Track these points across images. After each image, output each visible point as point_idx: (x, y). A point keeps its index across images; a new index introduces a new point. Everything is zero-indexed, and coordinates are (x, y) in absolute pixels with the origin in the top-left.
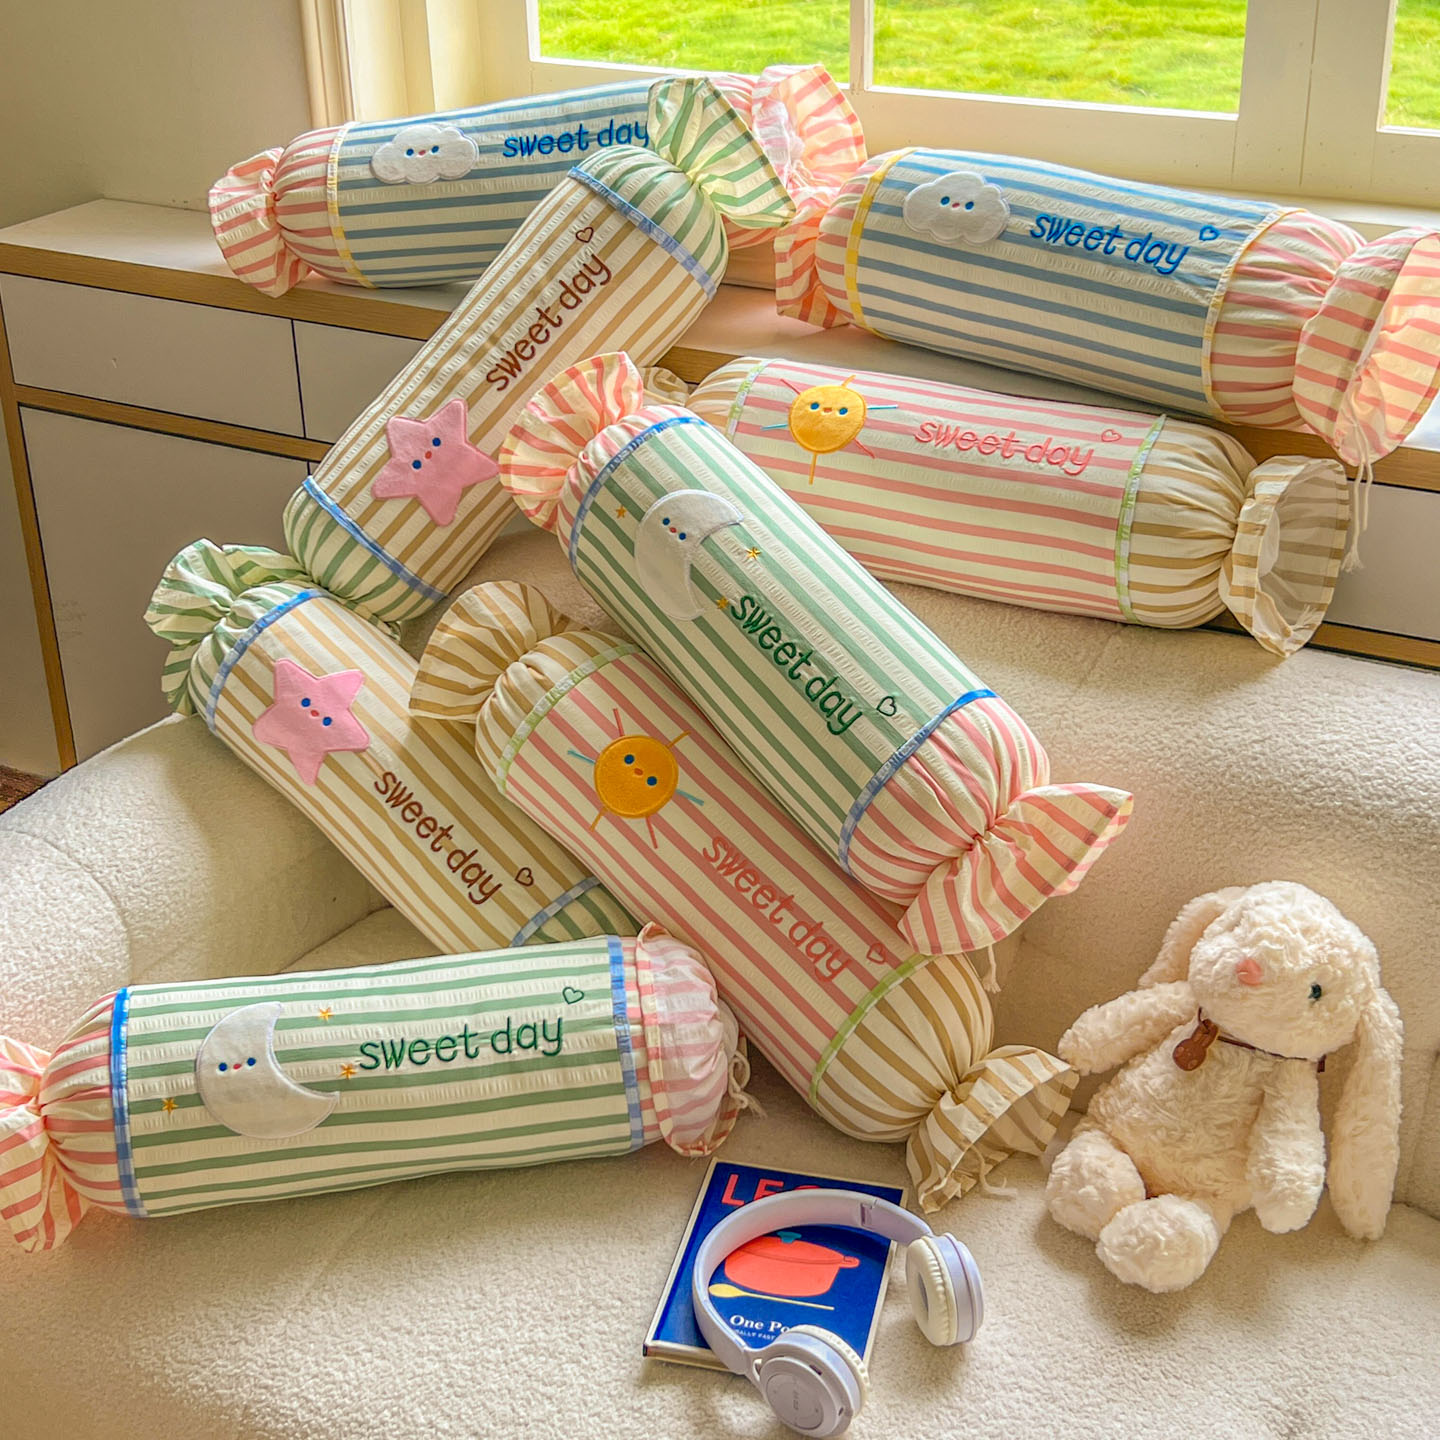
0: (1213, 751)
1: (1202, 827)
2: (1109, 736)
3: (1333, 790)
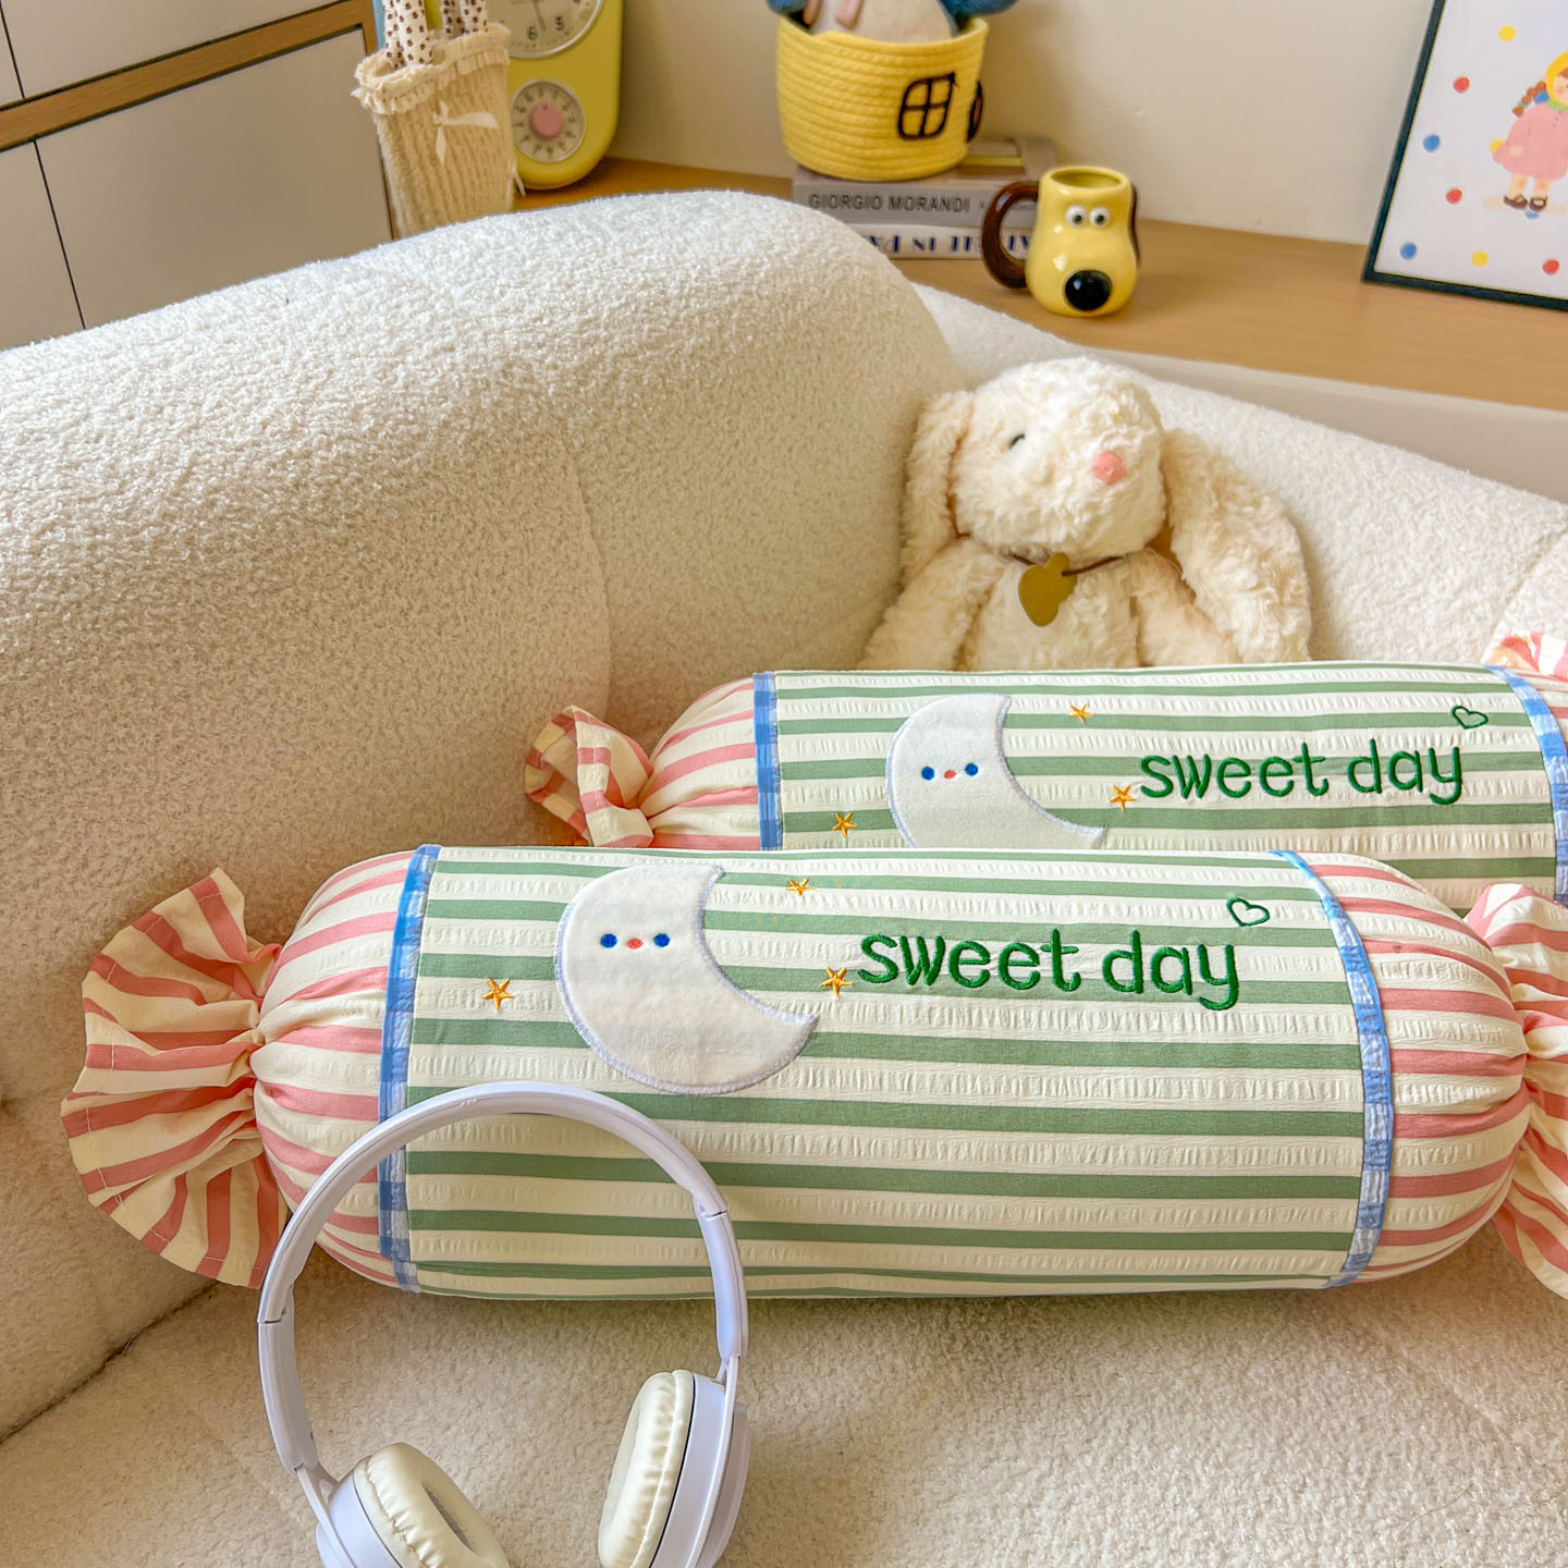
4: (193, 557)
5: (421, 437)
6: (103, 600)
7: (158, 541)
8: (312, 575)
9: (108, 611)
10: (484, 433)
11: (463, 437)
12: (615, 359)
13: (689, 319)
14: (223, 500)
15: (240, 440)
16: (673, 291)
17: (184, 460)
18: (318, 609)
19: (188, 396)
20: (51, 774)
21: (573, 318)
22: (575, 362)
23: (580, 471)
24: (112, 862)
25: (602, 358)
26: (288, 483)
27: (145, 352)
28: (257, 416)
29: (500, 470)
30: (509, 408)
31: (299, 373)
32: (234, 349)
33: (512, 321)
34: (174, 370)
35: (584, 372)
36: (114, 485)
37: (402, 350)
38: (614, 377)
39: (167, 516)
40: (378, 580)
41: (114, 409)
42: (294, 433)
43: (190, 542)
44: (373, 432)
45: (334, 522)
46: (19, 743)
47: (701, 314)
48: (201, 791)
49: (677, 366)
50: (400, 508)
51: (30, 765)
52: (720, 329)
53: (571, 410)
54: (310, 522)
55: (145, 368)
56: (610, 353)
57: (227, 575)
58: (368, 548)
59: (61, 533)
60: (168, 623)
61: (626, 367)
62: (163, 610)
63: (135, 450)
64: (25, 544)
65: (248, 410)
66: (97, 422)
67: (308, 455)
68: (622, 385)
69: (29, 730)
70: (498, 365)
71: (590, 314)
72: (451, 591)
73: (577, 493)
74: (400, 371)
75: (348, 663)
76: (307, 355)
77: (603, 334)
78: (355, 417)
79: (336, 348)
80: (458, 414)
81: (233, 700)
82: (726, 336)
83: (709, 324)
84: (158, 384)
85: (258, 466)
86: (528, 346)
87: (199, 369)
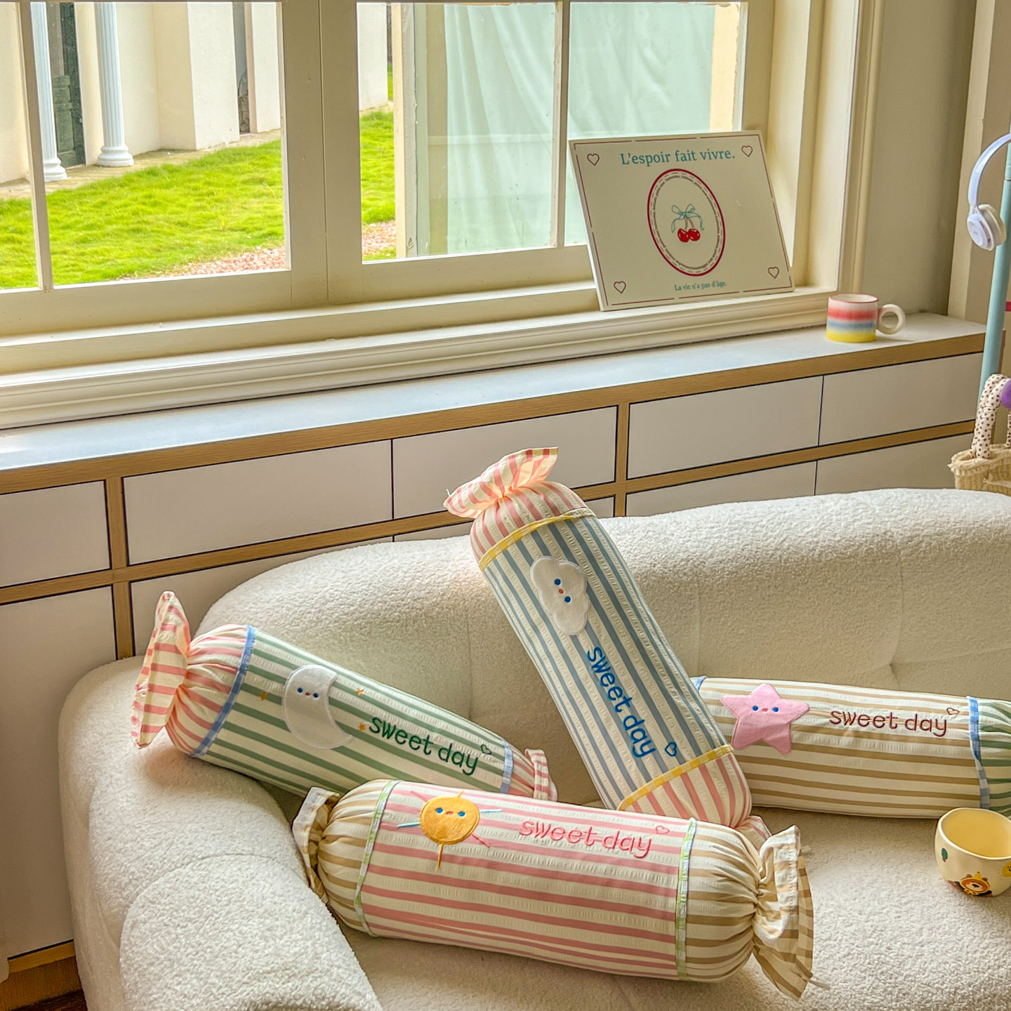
0: (770, 552)
1: (783, 591)
2: (721, 562)
3: (830, 550)
4: (780, 561)
5: (853, 546)
6: (755, 565)
7: (773, 554)
8: (810, 574)
9: (756, 568)
10: (873, 549)
11: (866, 548)
12: (923, 536)
13: (955, 530)
14: (792, 548)
15: (800, 535)
16: (952, 520)
17: (785, 536)
18: (809, 584)
19: (789, 521)
20: (732, 604)
21: (913, 523)
22: (909, 534)
23: (902, 568)
24: (740, 632)
25: (919, 535)
26: (811, 548)
27: (779, 509)
28: (806, 530)
29: (874, 561)
30: (883, 543)
31: (822, 522)
32: (805, 512)
33: (892, 519)
34: (787, 514)
35: (911, 539)
36: (765, 539)
37: (855, 521)
38: (922, 542)
39: (777, 549)
40: (829, 581)
41: (769, 521)
42: (815, 536)
43: (780, 557)
44: (839, 541)
45: (820, 561)
46: (727, 594)
47: (960, 528)
48: (766, 622)
49: (945, 543)
50: (841, 563)
51: (728, 600)
52: (966, 534)
53: (903, 549)
54: (813, 560)
55: (779, 513)
56: (922, 534)
57: (788, 568)
58: (828, 571)
59: (749, 547)
60: (769, 576)
61: (927, 539)
62: (769, 572)
63: (772, 531)
64: (741, 547)
65: (805, 528)
66: (764, 522)
67: (818, 543)
68: (924, 545)
69: (731, 591)
70: (883, 531)
71: (919, 522)
72: (850, 591)
73: (899, 574)
74: (852, 527)
75: (814, 602)
76: (825, 517)
77: (921, 528)
78: (834, 536)
79: (834, 518)
80: (866, 542)
81: (780, 601)
82: (967, 537)
83: (962, 532)
84: (782, 517)
85: (803, 542)
86: (895, 527)
87: (794, 515)
